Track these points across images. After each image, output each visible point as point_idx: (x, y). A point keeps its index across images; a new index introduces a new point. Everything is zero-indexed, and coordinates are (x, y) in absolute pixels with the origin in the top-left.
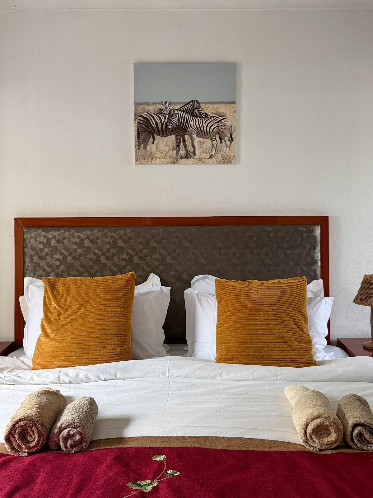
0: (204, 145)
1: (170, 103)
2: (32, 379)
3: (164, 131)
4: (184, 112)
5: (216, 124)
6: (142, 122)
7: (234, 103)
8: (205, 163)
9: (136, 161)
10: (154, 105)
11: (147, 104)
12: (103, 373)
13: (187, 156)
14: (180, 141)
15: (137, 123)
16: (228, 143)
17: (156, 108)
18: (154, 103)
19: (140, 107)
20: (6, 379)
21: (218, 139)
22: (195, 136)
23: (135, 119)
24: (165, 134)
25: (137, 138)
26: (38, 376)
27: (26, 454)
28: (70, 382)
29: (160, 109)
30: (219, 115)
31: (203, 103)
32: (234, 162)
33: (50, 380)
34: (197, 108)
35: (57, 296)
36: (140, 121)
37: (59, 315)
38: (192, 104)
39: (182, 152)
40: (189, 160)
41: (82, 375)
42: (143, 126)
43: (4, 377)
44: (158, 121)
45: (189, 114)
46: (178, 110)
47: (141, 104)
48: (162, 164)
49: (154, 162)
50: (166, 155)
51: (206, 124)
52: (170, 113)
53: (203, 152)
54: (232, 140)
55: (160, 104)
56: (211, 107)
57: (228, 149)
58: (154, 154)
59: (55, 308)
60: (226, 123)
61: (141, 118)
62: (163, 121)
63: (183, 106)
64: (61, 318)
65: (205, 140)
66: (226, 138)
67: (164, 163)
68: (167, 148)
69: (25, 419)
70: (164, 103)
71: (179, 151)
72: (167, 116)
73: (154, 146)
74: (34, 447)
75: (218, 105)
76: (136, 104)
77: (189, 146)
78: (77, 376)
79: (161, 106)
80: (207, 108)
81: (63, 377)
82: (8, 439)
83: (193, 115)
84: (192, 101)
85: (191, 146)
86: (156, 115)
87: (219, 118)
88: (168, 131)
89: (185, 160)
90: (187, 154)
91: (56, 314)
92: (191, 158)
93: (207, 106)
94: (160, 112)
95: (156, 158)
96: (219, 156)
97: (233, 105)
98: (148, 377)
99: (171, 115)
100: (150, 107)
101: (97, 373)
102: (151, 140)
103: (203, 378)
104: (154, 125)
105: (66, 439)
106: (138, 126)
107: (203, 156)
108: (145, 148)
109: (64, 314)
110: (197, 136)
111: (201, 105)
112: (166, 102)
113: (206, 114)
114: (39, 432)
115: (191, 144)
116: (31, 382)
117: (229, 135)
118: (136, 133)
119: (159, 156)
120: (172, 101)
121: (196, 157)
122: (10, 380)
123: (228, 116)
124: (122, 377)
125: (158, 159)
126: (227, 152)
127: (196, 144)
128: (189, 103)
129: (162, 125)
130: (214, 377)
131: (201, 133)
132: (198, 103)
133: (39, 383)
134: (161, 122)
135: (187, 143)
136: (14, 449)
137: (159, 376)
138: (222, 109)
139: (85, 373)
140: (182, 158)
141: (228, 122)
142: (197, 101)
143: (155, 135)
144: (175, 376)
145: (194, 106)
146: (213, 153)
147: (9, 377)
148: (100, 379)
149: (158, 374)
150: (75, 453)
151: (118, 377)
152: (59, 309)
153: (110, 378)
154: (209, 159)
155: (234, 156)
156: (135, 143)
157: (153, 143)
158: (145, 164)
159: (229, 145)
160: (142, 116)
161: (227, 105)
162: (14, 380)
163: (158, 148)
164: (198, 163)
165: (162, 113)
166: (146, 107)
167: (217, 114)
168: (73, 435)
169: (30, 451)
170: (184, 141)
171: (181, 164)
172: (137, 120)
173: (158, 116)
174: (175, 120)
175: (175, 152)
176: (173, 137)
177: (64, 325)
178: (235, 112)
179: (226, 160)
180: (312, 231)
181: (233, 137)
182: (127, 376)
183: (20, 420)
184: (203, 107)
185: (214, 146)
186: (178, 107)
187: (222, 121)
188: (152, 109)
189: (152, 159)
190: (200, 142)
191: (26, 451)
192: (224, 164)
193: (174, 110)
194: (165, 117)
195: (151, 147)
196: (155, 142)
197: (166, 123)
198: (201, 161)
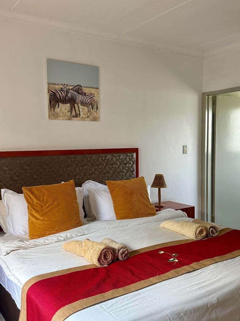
0: (84, 110)
1: (67, 85)
2: (45, 242)
3: (64, 101)
4: (74, 91)
5: (90, 99)
6: (52, 95)
7: (98, 88)
8: (85, 120)
9: (49, 117)
10: (58, 85)
11: (55, 84)
12: (79, 232)
13: (76, 116)
14: (72, 107)
15: (49, 95)
16: (96, 110)
17: (59, 87)
18: (58, 84)
19: (51, 86)
20: (32, 244)
21: (91, 108)
22: (80, 105)
23: (48, 93)
24: (64, 103)
25: (49, 104)
26: (47, 240)
27: (107, 265)
28: (64, 240)
29: (62, 88)
30: (91, 94)
31: (84, 87)
32: (98, 120)
33: (55, 241)
34: (80, 89)
35: (37, 196)
36: (51, 94)
37: (42, 207)
38: (78, 87)
39: (74, 113)
40: (77, 118)
41: (69, 235)
42: (53, 97)
43: (30, 244)
44: (61, 95)
45: (77, 92)
46: (71, 89)
47: (52, 84)
48: (63, 120)
49: (59, 118)
50: (65, 114)
51: (85, 99)
52: (67, 91)
53: (84, 114)
54: (97, 108)
55: (61, 85)
56: (87, 89)
57: (96, 113)
58: (59, 114)
59: (37, 203)
60: (95, 99)
61: (52, 93)
62: (63, 95)
63: (74, 88)
64: (43, 208)
65: (85, 107)
66: (95, 107)
67: (64, 119)
68: (66, 111)
69: (105, 249)
70: (64, 85)
71: (72, 113)
72: (65, 92)
73: (59, 109)
74: (110, 261)
75: (90, 89)
76: (49, 84)
77: (77, 110)
78: (67, 236)
79: (62, 86)
80: (86, 90)
81: (60, 238)
82: (99, 260)
83: (79, 93)
84: (78, 85)
85: (78, 110)
86: (60, 91)
87: (91, 96)
88: (66, 101)
89: (75, 118)
90: (76, 115)
91: (39, 206)
92: (78, 117)
93: (85, 88)
94: (62, 90)
95: (60, 116)
96: (92, 117)
97: (98, 90)
98: (99, 231)
99: (67, 92)
100: (56, 86)
101: (76, 233)
102: (57, 106)
103: (123, 227)
104: (59, 97)
105: (122, 254)
106: (50, 97)
107: (84, 116)
108: (54, 110)
109: (45, 206)
110: (81, 105)
111: (82, 88)
112: (65, 84)
113: (85, 93)
114: (112, 253)
115: (78, 109)
116: (45, 244)
117: (96, 106)
118: (49, 101)
119: (62, 115)
120: (68, 84)
121: (81, 117)
122: (33, 245)
123: (95, 95)
124: (88, 233)
125: (61, 117)
126: (95, 115)
127: (80, 109)
128: (76, 86)
129: (63, 97)
130: (127, 226)
131: (83, 104)
132: (81, 87)
133: (49, 243)
134: (62, 96)
135: (76, 108)
136: (101, 264)
137: (104, 229)
138: (93, 91)
139: (70, 234)
140: (74, 117)
141: (95, 98)
142: (80, 85)
143: (60, 103)
144: (111, 228)
145: (79, 88)
146: (89, 115)
147: (32, 243)
148: (77, 236)
149: (103, 229)
150: (126, 259)
151: (86, 233)
152: (41, 204)
153: (82, 234)
154: (87, 118)
155: (98, 117)
156: (49, 107)
157: (58, 108)
158: (54, 119)
159: (96, 111)
160: (52, 91)
161: (95, 89)
162: (35, 245)
163: (61, 110)
164: (81, 120)
165: (63, 91)
166: (54, 86)
167: (90, 93)
168: (124, 252)
169: (109, 263)
170: (74, 107)
171: (73, 120)
172: (49, 93)
173: (61, 92)
174: (69, 95)
175: (70, 113)
176: (69, 105)
177: (47, 212)
178: (98, 93)
179: (95, 119)
180: (133, 156)
181: (98, 107)
182: (90, 232)
183: (104, 249)
184: (83, 89)
185: (89, 111)
186: (71, 88)
187: (93, 98)
188: (57, 87)
189: (58, 117)
190: (82, 108)
191: (107, 263)
192: (94, 121)
193: (69, 89)
194: (64, 93)
195: (57, 110)
196: (60, 107)
197: (65, 96)
198: (83, 119)
